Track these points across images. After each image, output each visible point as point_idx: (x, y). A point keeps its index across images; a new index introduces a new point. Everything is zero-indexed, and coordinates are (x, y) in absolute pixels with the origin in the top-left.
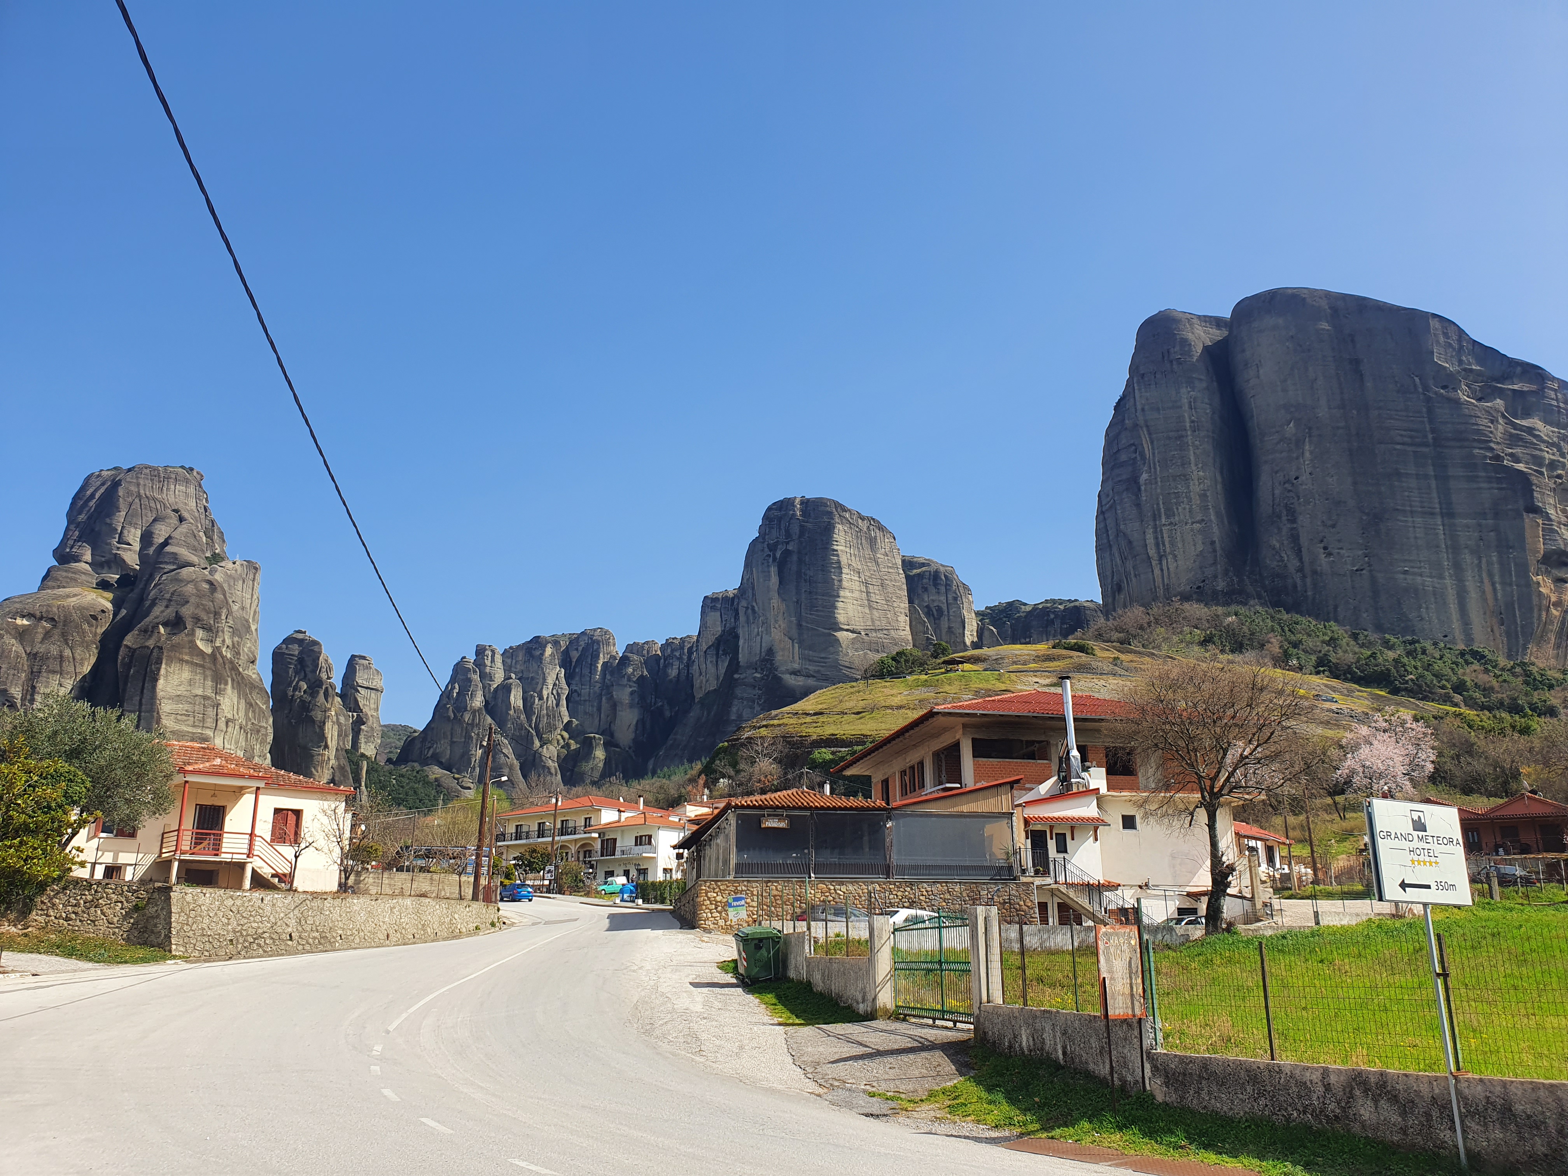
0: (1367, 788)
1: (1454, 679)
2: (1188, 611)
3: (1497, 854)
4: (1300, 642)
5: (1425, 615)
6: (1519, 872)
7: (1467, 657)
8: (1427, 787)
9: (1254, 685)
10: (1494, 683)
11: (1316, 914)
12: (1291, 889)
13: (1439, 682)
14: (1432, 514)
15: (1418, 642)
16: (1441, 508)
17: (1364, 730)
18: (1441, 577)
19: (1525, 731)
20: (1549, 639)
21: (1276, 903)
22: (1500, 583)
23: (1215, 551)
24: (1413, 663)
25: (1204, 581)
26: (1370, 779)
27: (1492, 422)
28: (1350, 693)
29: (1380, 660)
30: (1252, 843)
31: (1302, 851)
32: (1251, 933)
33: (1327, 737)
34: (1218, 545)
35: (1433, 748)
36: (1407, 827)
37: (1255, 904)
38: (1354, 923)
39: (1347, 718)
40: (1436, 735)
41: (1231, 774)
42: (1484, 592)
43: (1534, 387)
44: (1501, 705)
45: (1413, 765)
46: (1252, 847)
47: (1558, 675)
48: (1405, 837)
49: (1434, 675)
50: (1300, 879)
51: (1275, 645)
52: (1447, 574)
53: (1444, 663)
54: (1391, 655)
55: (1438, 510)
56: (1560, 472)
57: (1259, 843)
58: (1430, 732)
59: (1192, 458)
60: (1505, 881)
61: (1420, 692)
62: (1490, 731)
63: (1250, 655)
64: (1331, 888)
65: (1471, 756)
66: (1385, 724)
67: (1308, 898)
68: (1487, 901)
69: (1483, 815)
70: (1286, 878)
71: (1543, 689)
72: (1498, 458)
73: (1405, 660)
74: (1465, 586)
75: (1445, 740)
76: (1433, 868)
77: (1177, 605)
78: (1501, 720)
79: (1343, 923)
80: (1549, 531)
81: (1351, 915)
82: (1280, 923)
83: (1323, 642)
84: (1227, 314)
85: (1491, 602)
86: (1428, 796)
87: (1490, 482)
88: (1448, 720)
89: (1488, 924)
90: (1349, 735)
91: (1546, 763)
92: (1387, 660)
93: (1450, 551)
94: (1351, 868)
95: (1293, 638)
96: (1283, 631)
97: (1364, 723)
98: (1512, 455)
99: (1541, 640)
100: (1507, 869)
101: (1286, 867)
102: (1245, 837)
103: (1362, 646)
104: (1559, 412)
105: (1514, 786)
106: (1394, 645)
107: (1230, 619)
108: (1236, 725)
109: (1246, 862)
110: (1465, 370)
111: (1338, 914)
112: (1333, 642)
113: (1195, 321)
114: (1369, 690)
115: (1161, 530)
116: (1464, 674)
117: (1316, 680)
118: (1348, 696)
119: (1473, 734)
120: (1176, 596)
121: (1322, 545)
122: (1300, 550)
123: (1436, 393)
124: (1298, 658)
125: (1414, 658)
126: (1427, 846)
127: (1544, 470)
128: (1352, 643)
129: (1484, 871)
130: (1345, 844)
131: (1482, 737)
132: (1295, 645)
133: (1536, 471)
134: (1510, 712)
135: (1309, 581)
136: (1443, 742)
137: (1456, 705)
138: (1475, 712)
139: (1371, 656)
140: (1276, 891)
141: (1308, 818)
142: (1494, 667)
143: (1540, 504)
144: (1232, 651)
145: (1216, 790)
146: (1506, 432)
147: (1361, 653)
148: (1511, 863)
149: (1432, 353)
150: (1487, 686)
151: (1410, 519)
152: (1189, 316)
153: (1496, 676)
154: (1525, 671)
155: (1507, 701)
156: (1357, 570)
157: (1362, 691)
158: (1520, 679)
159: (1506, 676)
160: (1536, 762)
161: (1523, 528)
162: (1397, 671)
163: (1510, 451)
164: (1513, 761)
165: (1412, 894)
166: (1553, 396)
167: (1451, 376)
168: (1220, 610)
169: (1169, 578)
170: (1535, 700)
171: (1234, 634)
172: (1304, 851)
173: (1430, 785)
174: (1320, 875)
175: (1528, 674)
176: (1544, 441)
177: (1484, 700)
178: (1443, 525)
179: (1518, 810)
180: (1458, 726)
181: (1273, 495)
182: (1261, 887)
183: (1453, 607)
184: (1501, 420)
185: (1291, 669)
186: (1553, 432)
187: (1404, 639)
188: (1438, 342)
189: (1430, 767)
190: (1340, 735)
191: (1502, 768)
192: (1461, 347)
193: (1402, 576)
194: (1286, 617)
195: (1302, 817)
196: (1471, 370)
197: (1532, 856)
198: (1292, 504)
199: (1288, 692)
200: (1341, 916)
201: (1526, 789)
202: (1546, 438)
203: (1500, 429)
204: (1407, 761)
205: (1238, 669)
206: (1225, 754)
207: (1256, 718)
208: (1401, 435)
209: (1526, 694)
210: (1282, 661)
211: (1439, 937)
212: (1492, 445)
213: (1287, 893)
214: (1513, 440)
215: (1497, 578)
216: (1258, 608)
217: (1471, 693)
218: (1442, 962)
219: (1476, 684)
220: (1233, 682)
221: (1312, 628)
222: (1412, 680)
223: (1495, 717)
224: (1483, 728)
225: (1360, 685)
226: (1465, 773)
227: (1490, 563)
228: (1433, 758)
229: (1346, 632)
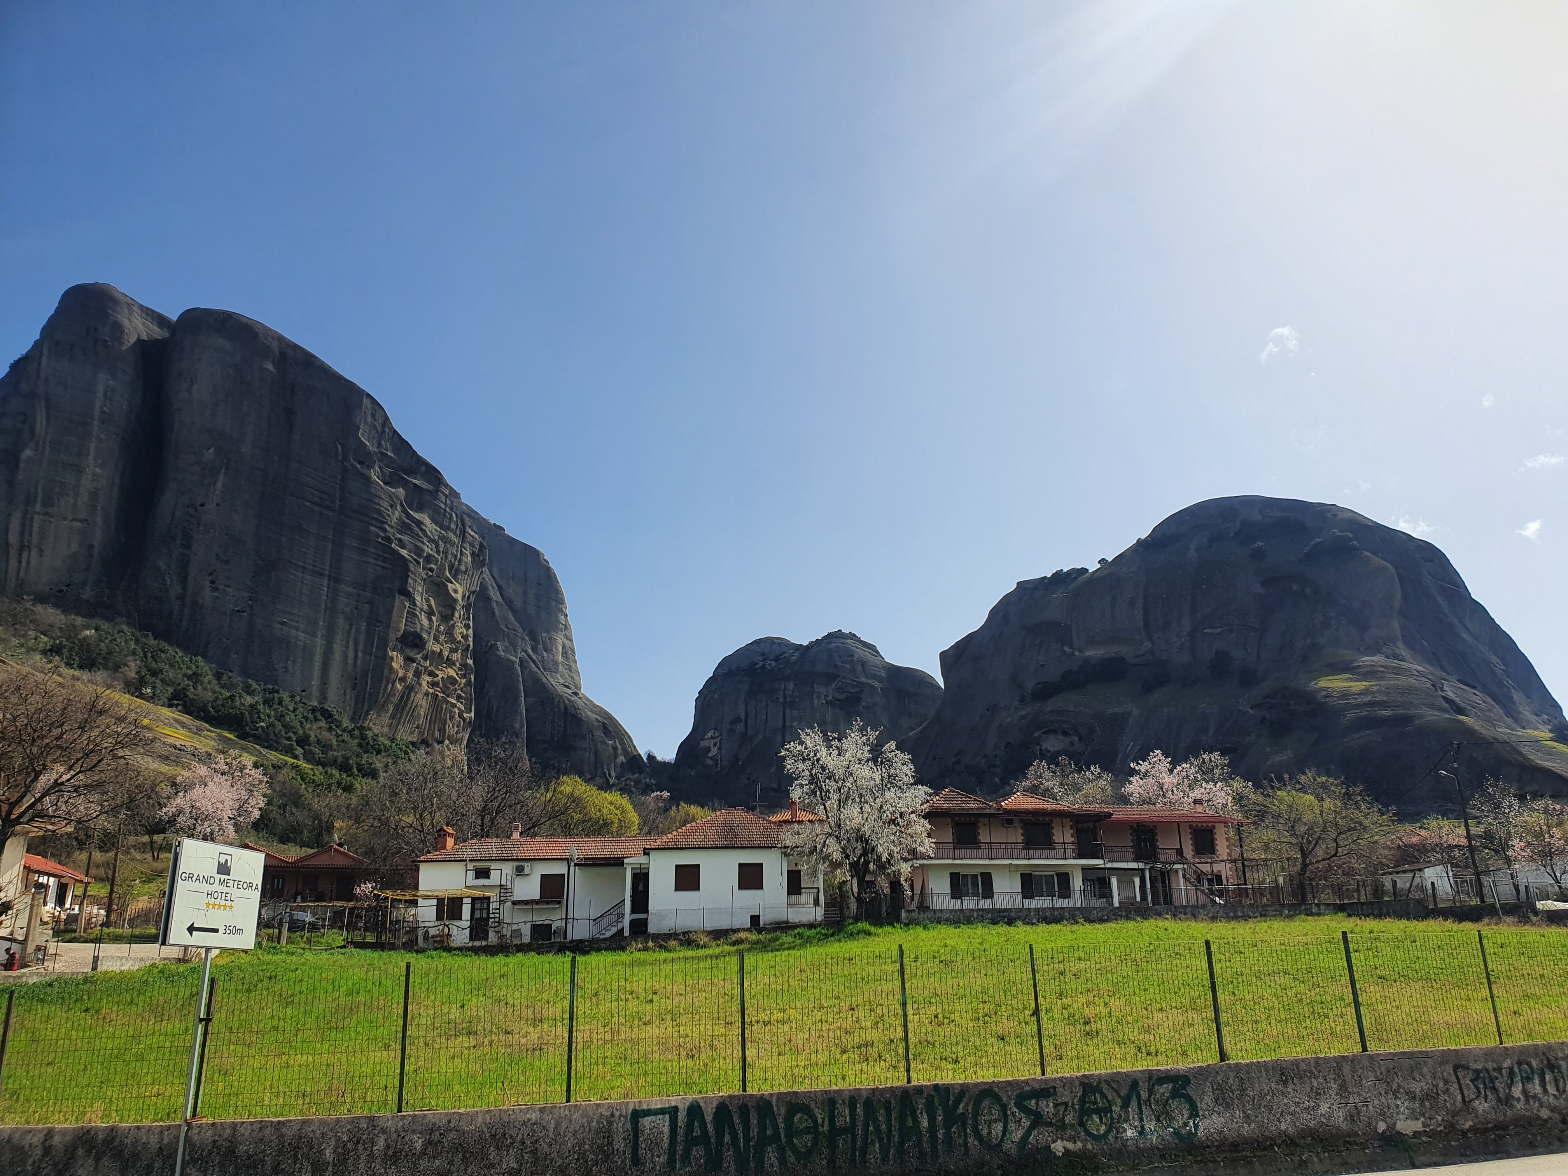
0: (189, 829)
1: (301, 732)
2: (40, 614)
3: (295, 902)
4: (161, 670)
5: (290, 668)
6: (308, 918)
7: (318, 714)
8: (249, 833)
9: (93, 706)
10: (334, 742)
11: (96, 959)
12: (75, 931)
13: (286, 733)
14: (322, 575)
15: (278, 692)
16: (330, 571)
17: (203, 770)
18: (314, 635)
19: (348, 789)
20: (389, 709)
21: (52, 947)
22: (362, 652)
23: (91, 556)
24: (268, 711)
25: (69, 585)
26: (196, 820)
27: (392, 506)
28: (198, 731)
29: (238, 704)
30: (43, 880)
31: (99, 890)
32: (11, 980)
33: (161, 773)
34: (96, 550)
35: (264, 796)
36: (211, 869)
37: (26, 947)
38: (136, 968)
39: (188, 756)
40: (270, 784)
41: (39, 800)
42: (347, 657)
43: (431, 488)
44: (334, 763)
45: (241, 810)
46: (42, 884)
47: (387, 743)
48: (207, 880)
49: (283, 726)
50: (89, 921)
51: (132, 670)
52: (320, 633)
53: (296, 716)
54: (249, 700)
55: (327, 573)
56: (433, 566)
57: (52, 879)
58: (266, 780)
59: (92, 451)
60: (296, 926)
61: (267, 740)
62: (319, 785)
63: (100, 675)
64: (121, 931)
65: (297, 806)
66: (224, 767)
67: (92, 941)
68: (274, 945)
69: (292, 863)
70: (73, 919)
71: (372, 753)
72: (388, 539)
73: (261, 707)
74: (332, 647)
75: (278, 789)
76: (227, 912)
77: (28, 605)
78: (331, 776)
79: (123, 968)
80: (412, 615)
81: (134, 960)
82: (51, 969)
83: (185, 675)
84: (174, 317)
85: (350, 667)
86: (247, 841)
87: (377, 559)
88: (284, 771)
89: (268, 967)
90: (186, 773)
91: (358, 820)
92: (244, 705)
93: (328, 612)
94: (150, 910)
95: (154, 665)
96: (145, 656)
97: (205, 763)
98: (400, 540)
99: (382, 708)
100: (300, 915)
101: (77, 907)
102: (36, 872)
103: (223, 686)
104: (444, 515)
105: (326, 838)
106: (254, 691)
107: (88, 632)
108: (59, 747)
109: (28, 899)
110: (381, 453)
111: (121, 958)
112: (195, 677)
113: (135, 308)
114: (218, 731)
115: (32, 519)
116: (310, 729)
117: (166, 712)
118: (196, 734)
119: (303, 786)
120: (28, 595)
121: (210, 578)
122: (186, 578)
123: (352, 466)
124: (154, 688)
125: (270, 707)
126: (225, 890)
127: (421, 561)
128: (215, 682)
129: (279, 917)
130: (151, 885)
131: (310, 790)
132: (154, 673)
133: (415, 560)
134: (340, 770)
135: (187, 611)
136: (274, 791)
137: (296, 757)
138: (311, 766)
139: (230, 697)
140: (57, 933)
141: (116, 855)
142: (338, 727)
143: (411, 590)
144: (81, 667)
145: (13, 817)
146: (400, 519)
147: (221, 693)
148: (304, 909)
149: (359, 428)
150: (328, 743)
151: (300, 574)
152: (130, 301)
153: (337, 736)
154: (362, 734)
155: (340, 760)
156: (238, 611)
157: (211, 731)
158: (356, 741)
159: (346, 737)
160: (350, 818)
161: (393, 607)
162: (251, 717)
163: (400, 536)
164: (331, 815)
165: (199, 938)
166: (444, 500)
167: (369, 453)
168: (79, 620)
169: (26, 572)
170: (363, 762)
171: (88, 651)
172: (103, 891)
173: (253, 832)
174: (113, 917)
175: (363, 737)
176: (427, 536)
177: (321, 755)
178: (328, 587)
179: (324, 861)
180: (293, 778)
181: (173, 514)
182: (39, 929)
183: (317, 665)
184: (399, 507)
185: (141, 696)
186: (436, 530)
187: (266, 687)
188: (366, 422)
189: (256, 814)
190: (175, 772)
191: (320, 821)
192: (383, 432)
193: (279, 626)
194: (152, 642)
195: (111, 854)
196: (386, 455)
197: (324, 904)
198: (191, 529)
199: (130, 719)
200: (123, 961)
201: (335, 842)
202: (429, 534)
203: (396, 515)
204: (237, 806)
205: (79, 685)
206: (36, 778)
207: (86, 742)
208: (313, 494)
209: (357, 756)
210: (135, 688)
211: (212, 981)
212: (387, 527)
213: (68, 936)
214: (404, 528)
215: (361, 646)
216: (125, 628)
217: (312, 748)
218: (209, 1005)
219: (318, 740)
220: (69, 700)
221: (177, 659)
222: (262, 727)
223: (326, 772)
224: (314, 781)
225: (211, 725)
226: (287, 822)
227: (358, 631)
228: (262, 805)
229: (211, 669)
